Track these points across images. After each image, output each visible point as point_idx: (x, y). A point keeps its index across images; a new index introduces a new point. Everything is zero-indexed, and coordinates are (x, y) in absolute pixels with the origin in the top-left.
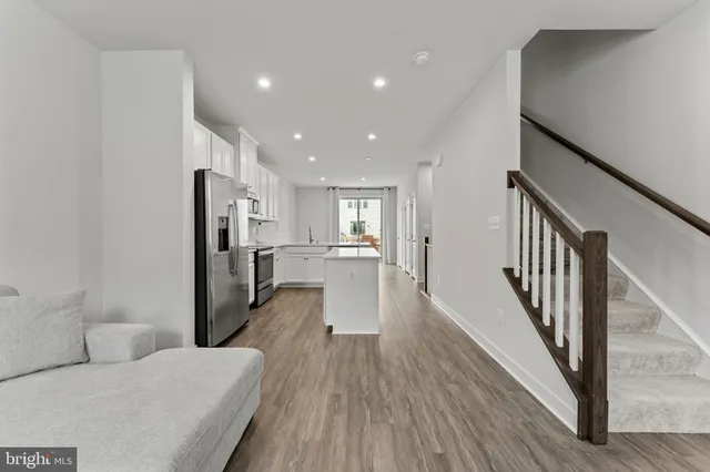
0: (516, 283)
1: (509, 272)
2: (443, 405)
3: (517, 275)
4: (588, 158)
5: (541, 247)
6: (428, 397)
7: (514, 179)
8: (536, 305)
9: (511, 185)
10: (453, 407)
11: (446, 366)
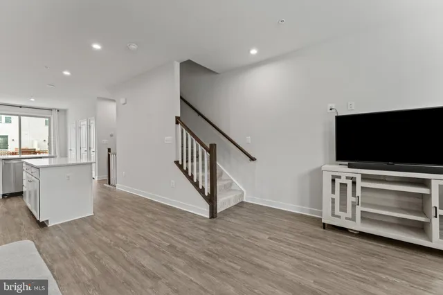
0: (181, 167)
1: (177, 162)
2: (158, 230)
3: (180, 163)
4: (199, 114)
5: (187, 151)
6: (149, 230)
7: (178, 120)
8: (190, 175)
9: (177, 123)
10: (163, 228)
11: (150, 216)
